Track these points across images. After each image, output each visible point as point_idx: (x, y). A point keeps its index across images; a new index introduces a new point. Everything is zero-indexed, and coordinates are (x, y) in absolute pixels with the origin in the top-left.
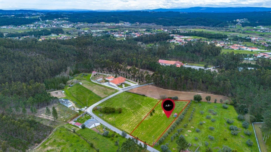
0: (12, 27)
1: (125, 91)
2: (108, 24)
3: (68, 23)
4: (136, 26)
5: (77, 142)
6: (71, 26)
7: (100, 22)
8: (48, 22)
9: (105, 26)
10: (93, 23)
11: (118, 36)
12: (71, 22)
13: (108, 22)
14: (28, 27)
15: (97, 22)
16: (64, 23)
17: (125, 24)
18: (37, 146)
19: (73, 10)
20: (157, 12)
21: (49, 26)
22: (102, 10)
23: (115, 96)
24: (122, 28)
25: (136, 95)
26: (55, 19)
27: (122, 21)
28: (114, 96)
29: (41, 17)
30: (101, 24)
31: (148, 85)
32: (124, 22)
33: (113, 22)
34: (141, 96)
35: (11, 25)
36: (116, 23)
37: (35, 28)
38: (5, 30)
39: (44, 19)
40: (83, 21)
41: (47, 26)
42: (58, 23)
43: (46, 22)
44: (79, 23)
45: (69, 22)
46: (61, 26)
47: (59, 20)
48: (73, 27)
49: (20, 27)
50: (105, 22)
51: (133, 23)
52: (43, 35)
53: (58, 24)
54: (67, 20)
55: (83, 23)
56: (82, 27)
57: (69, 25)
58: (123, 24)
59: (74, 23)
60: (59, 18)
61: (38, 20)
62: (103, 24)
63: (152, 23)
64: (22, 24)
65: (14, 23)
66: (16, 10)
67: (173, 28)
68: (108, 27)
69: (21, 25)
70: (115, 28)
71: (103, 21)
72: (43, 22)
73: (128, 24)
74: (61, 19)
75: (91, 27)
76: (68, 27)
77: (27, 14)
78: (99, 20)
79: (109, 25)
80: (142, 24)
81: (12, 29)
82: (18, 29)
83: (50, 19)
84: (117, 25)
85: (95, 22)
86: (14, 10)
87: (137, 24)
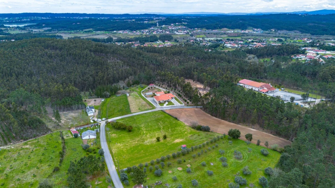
0: (127, 32)
1: (162, 110)
2: (231, 30)
3: (184, 29)
4: (269, 33)
5: (55, 148)
6: (185, 33)
7: (221, 29)
8: (164, 27)
9: (225, 34)
10: (212, 29)
11: (230, 46)
12: (188, 27)
13: (233, 28)
14: (143, 32)
15: (218, 28)
16: (180, 29)
17: (255, 31)
18: (21, 142)
19: (202, 14)
20: (312, 15)
21: (162, 32)
22: (237, 13)
23: (145, 113)
24: (247, 36)
25: (169, 116)
26: (172, 25)
27: (251, 28)
28: (143, 114)
29: (159, 22)
30: (222, 30)
31: (197, 108)
32: (254, 29)
33: (239, 28)
34: (173, 118)
35: (128, 30)
36: (243, 29)
37: (148, 34)
38: (120, 34)
39: (161, 23)
40: (201, 27)
41: (160, 32)
42: (174, 29)
43: (161, 27)
44: (196, 29)
45: (186, 28)
46: (175, 32)
47: (175, 25)
48: (188, 33)
49: (135, 32)
50: (228, 28)
51: (267, 30)
52: (148, 42)
53: (172, 30)
54: (185, 25)
55: (201, 29)
56: (197, 34)
57: (185, 31)
58: (251, 31)
59: (191, 29)
60: (177, 23)
61: (155, 25)
62: (224, 30)
63: (295, 30)
64: (137, 29)
65: (130, 27)
66: (141, 15)
67: (326, 38)
68: (229, 34)
69: (137, 31)
70: (237, 35)
71: (226, 27)
72: (158, 28)
73: (258, 31)
74: (179, 24)
75: (209, 34)
76: (182, 34)
77: (147, 19)
78: (221, 26)
79: (232, 32)
80: (279, 31)
81: (127, 34)
82: (132, 34)
83: (167, 24)
84: (243, 32)
85: (215, 28)
86: (139, 14)
87: (271, 31)
